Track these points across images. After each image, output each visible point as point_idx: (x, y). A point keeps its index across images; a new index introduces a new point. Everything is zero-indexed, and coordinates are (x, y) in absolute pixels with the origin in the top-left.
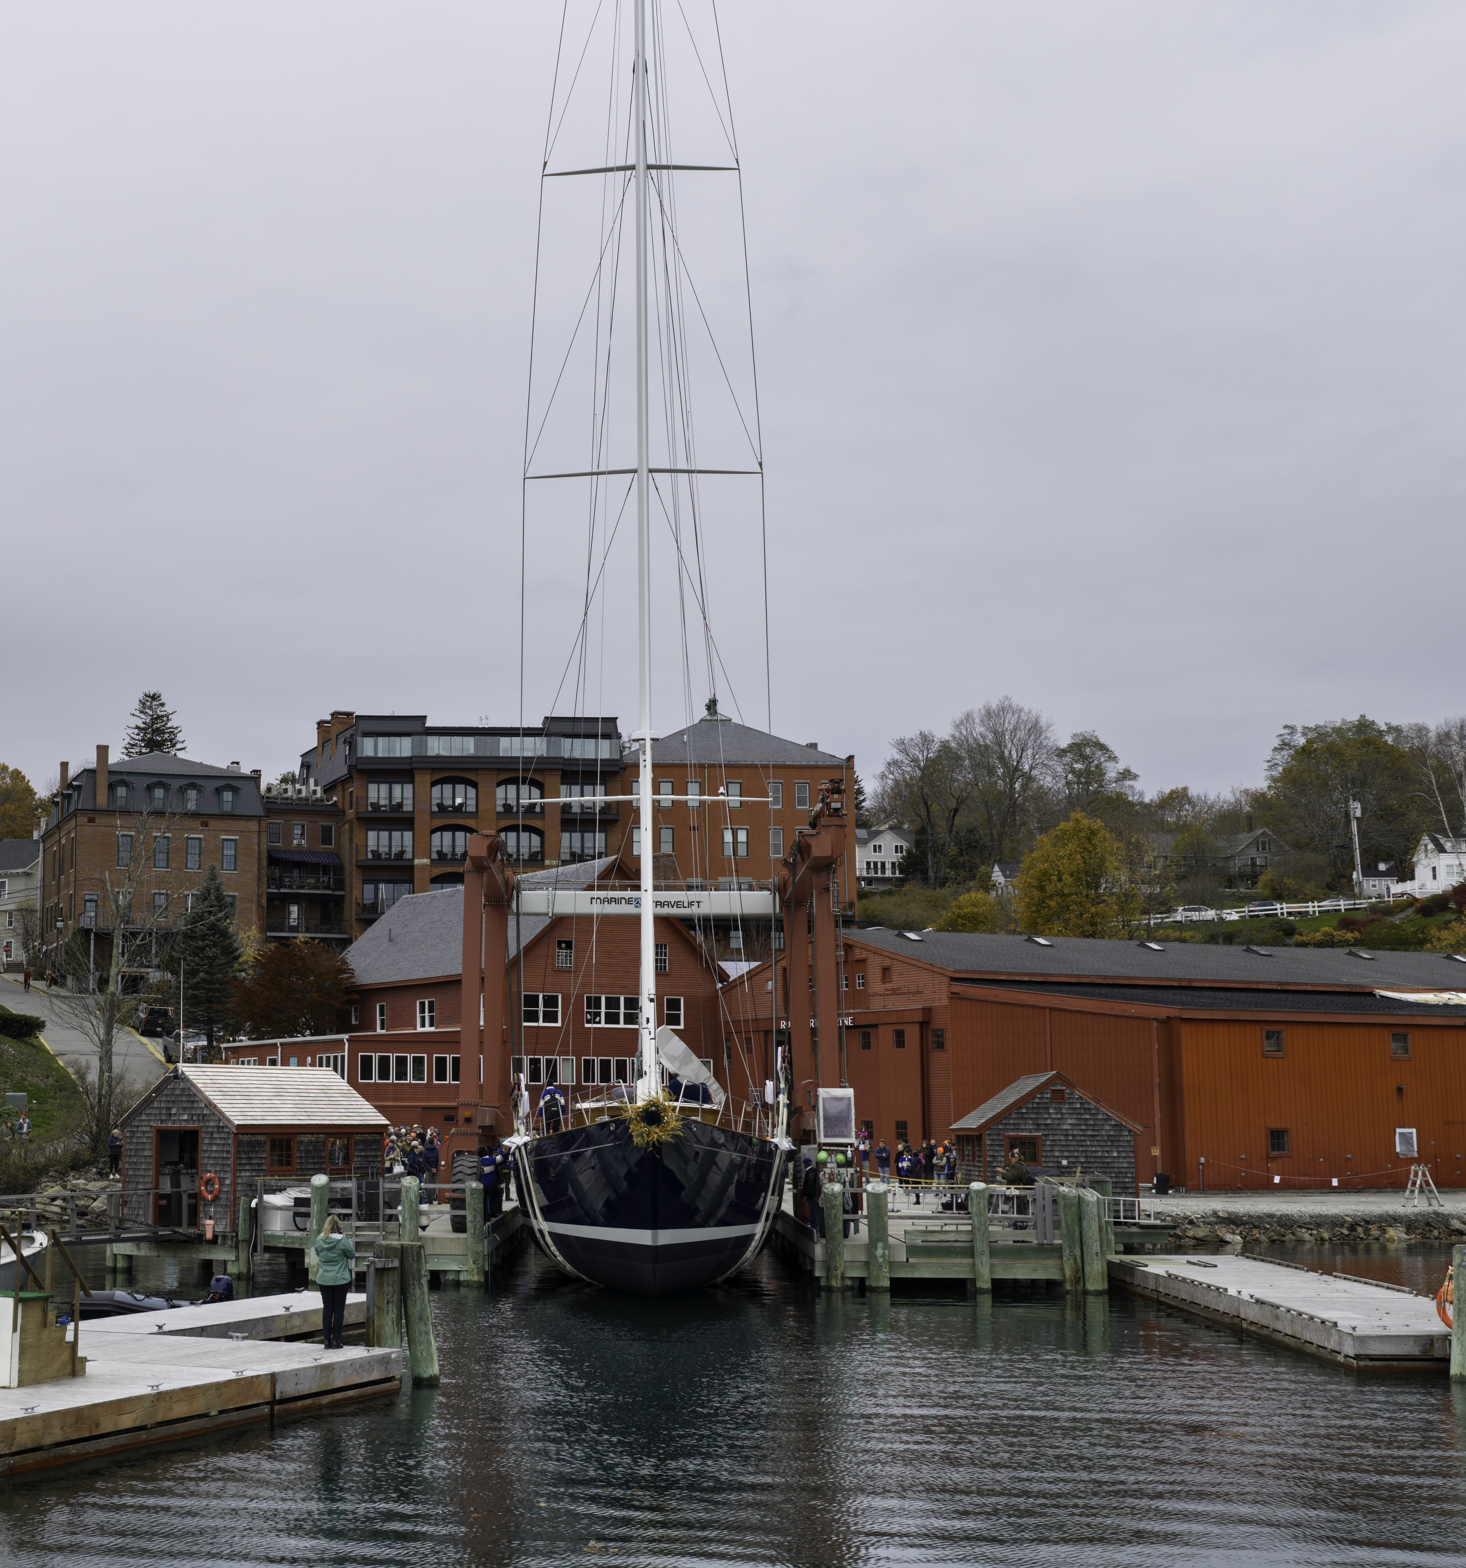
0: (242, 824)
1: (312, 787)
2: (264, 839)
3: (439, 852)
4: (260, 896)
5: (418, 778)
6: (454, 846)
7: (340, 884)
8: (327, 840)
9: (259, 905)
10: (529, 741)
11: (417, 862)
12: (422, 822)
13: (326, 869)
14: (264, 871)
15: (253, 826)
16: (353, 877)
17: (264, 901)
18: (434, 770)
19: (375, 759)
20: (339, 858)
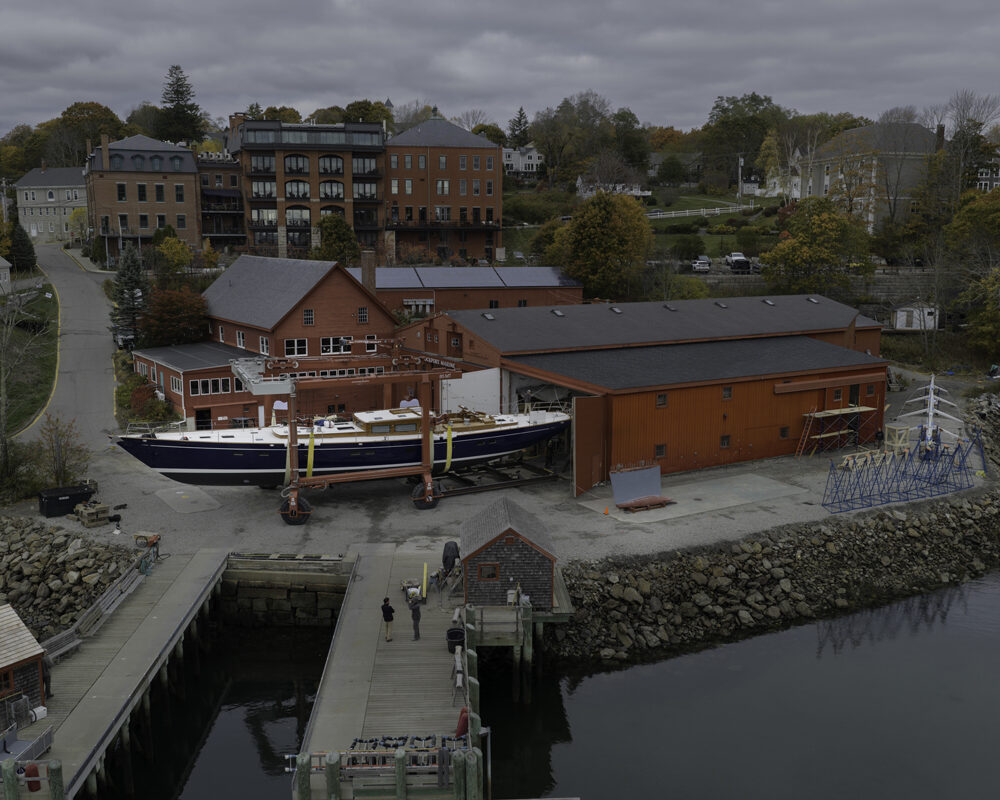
0: (186, 177)
1: (226, 154)
2: (198, 184)
3: (291, 194)
4: (198, 215)
5: (277, 154)
6: (298, 192)
7: (242, 208)
8: (234, 183)
9: (198, 220)
10: (336, 135)
11: (278, 199)
12: (280, 177)
13: (234, 199)
14: (199, 202)
15: (192, 178)
16: (246, 206)
17: (200, 217)
18: (285, 151)
19: (255, 144)
20: (240, 193)
